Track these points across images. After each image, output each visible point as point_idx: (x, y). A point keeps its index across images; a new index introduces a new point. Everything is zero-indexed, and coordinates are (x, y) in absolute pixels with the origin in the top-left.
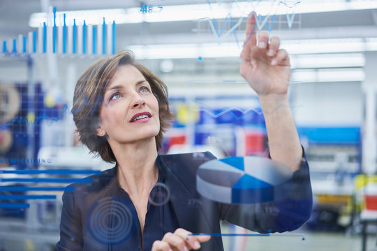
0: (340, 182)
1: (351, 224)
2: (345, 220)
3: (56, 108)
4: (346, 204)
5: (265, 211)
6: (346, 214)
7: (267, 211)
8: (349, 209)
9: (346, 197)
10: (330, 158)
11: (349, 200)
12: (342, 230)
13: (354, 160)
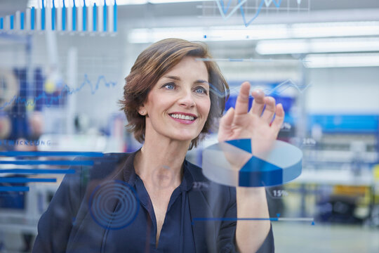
0: (357, 172)
1: (369, 217)
2: (362, 212)
3: (56, 94)
4: (363, 195)
5: (273, 194)
6: (363, 205)
7: (275, 194)
8: (367, 199)
9: (364, 188)
10: (345, 147)
11: (367, 191)
12: (359, 222)
13: (373, 149)
